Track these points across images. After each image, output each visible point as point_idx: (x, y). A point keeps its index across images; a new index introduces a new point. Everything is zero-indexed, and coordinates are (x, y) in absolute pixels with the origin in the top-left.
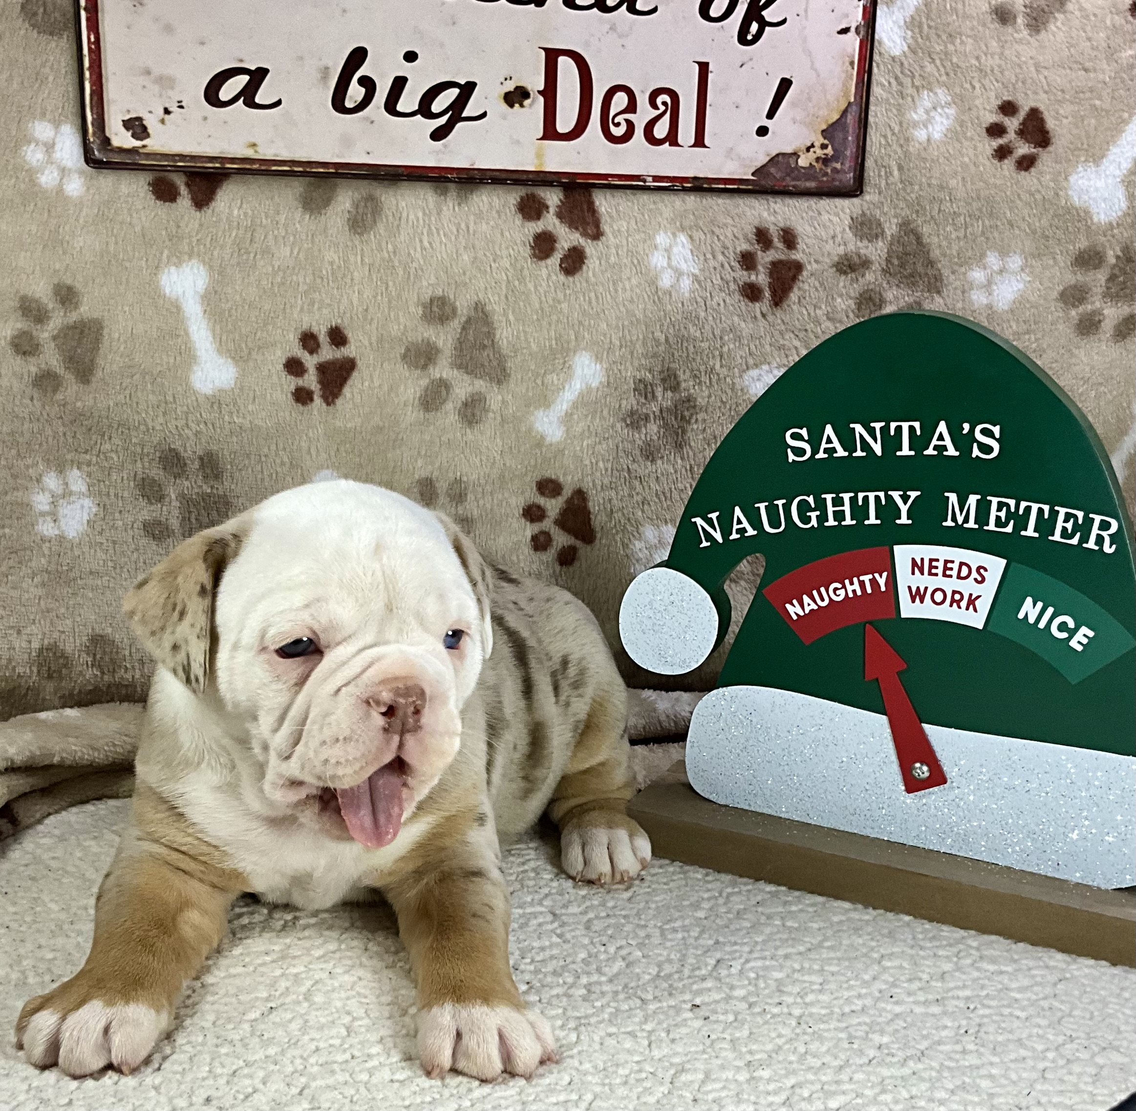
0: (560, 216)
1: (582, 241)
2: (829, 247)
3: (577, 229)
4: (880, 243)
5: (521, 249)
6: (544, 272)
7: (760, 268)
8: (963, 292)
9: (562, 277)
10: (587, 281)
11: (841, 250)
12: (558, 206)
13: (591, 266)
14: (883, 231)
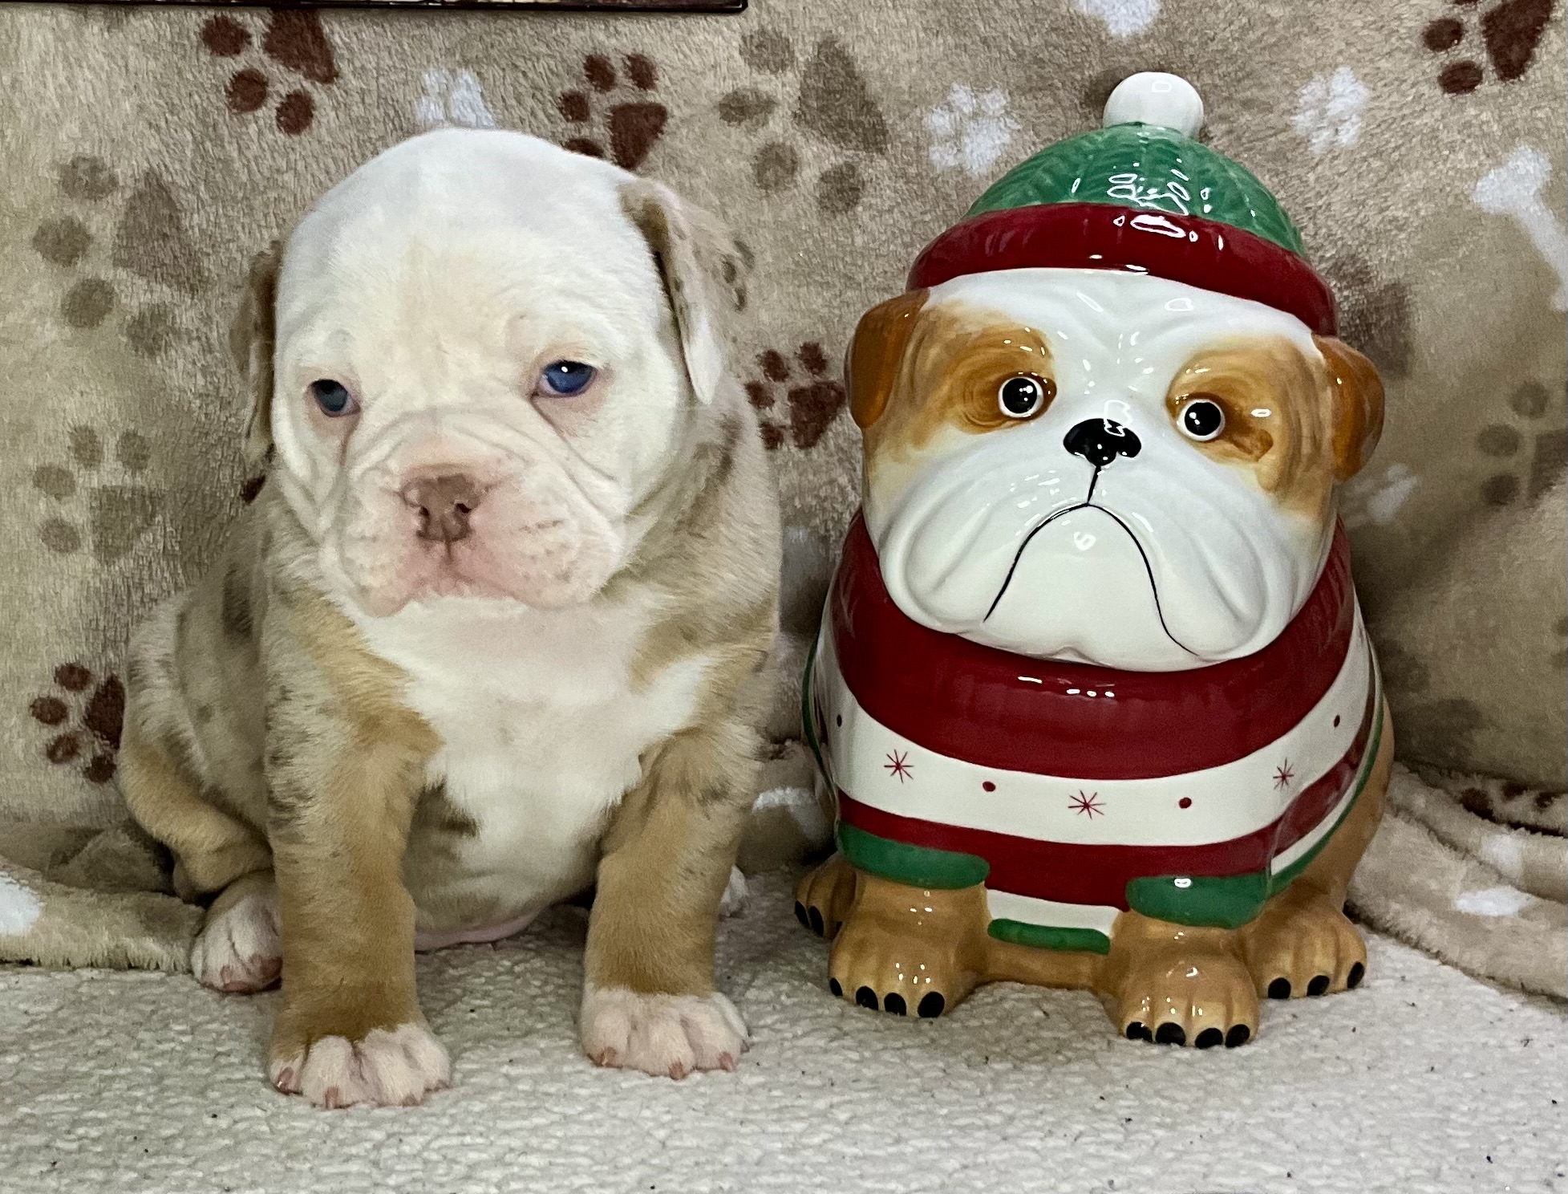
0: (269, 48)
1: (307, 85)
2: (709, 81)
3: (297, 67)
4: (790, 75)
5: (213, 97)
6: (253, 129)
7: (595, 117)
8: (918, 148)
9: (281, 137)
10: (319, 142)
11: (728, 87)
12: (266, 35)
13: (324, 120)
14: (793, 59)
